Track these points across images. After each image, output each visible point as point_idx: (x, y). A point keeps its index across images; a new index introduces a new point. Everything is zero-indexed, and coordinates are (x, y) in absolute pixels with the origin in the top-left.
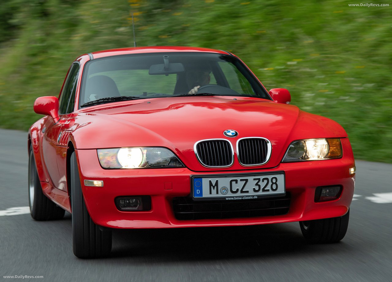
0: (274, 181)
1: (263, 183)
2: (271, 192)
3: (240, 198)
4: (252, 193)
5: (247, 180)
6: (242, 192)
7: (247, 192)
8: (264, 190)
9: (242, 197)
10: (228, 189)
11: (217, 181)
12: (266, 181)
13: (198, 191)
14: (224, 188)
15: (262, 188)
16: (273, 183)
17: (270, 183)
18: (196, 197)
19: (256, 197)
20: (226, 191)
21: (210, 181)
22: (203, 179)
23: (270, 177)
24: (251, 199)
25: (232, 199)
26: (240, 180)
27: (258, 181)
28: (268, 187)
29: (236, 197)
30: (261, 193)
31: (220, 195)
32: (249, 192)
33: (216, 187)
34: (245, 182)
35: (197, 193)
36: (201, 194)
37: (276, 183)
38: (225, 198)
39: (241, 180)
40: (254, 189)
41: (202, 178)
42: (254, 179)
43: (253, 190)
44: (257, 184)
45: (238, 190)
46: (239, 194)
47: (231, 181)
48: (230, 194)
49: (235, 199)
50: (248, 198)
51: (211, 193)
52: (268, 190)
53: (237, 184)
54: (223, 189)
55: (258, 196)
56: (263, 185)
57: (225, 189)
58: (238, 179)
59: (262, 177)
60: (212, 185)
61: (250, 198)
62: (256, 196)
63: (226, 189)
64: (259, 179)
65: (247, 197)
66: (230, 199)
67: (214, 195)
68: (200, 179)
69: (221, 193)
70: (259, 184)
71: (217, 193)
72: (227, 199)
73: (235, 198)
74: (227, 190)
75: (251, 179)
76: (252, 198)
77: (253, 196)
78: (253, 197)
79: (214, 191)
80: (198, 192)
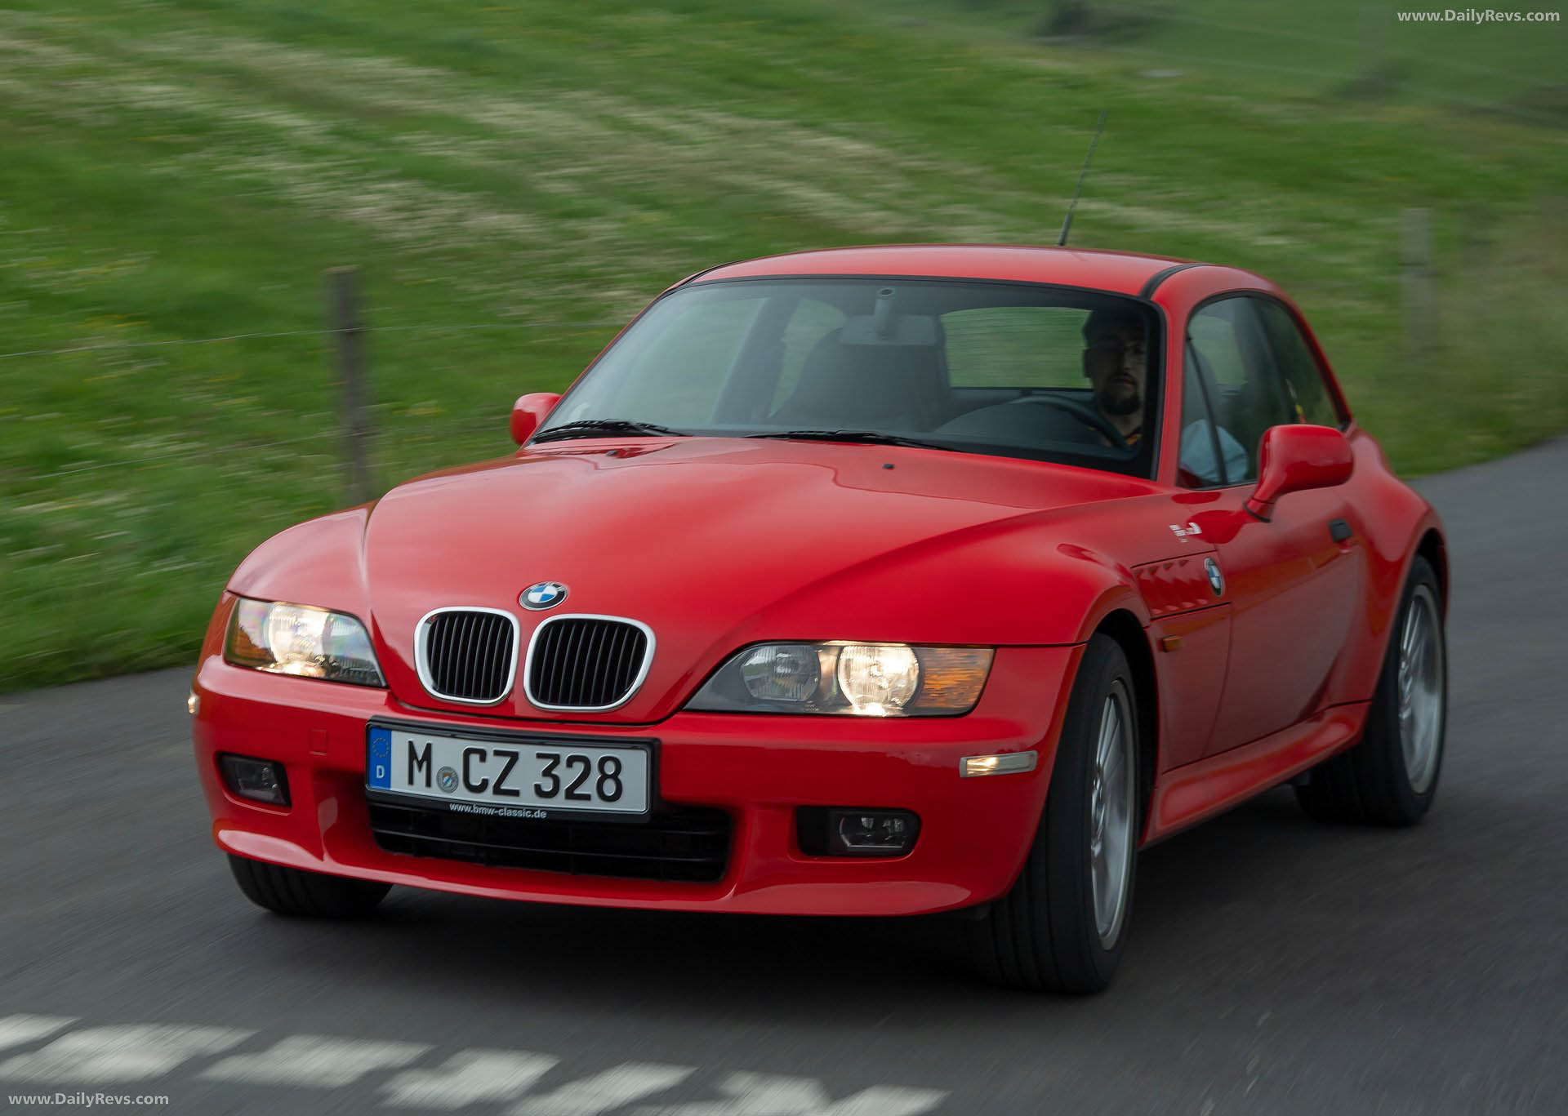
0: (610, 769)
1: (570, 770)
2: (596, 805)
3: (491, 812)
4: (529, 799)
5: (514, 757)
6: (497, 790)
7: (516, 793)
8: (570, 794)
9: (497, 807)
10: (457, 777)
11: (429, 747)
12: (579, 768)
13: (380, 770)
14: (447, 772)
15: (564, 786)
16: (604, 777)
17: (595, 775)
18: (373, 788)
19: (543, 815)
20: (453, 781)
21: (411, 744)
22: (394, 734)
23: (595, 755)
24: (524, 819)
25: (468, 809)
26: (492, 753)
27: (551, 762)
28: (589, 787)
29: (480, 805)
30: (560, 802)
31: (435, 792)
32: (521, 794)
33: (425, 764)
34: (507, 760)
35: (378, 776)
36: (387, 780)
37: (615, 777)
38: (447, 803)
39: (497, 753)
40: (538, 789)
41: (391, 730)
42: (540, 756)
43: (533, 789)
44: (547, 773)
45: (485, 783)
46: (488, 797)
47: (468, 753)
48: (461, 794)
49: (476, 810)
50: (515, 813)
51: (411, 782)
52: (587, 797)
53: (482, 764)
54: (444, 775)
55: (550, 812)
56: (568, 776)
57: (450, 775)
58: (490, 747)
59: (565, 753)
60: (416, 758)
61: (521, 814)
62: (543, 809)
63: (453, 776)
64: (556, 759)
65: (513, 809)
66: (461, 808)
67: (419, 789)
68: (386, 732)
69: (439, 785)
70: (554, 772)
71: (428, 784)
72: (453, 807)
73: (475, 808)
74: (455, 780)
75: (527, 752)
76: (527, 814)
77: (533, 810)
78: (533, 812)
79: (420, 776)
80: (381, 774)
